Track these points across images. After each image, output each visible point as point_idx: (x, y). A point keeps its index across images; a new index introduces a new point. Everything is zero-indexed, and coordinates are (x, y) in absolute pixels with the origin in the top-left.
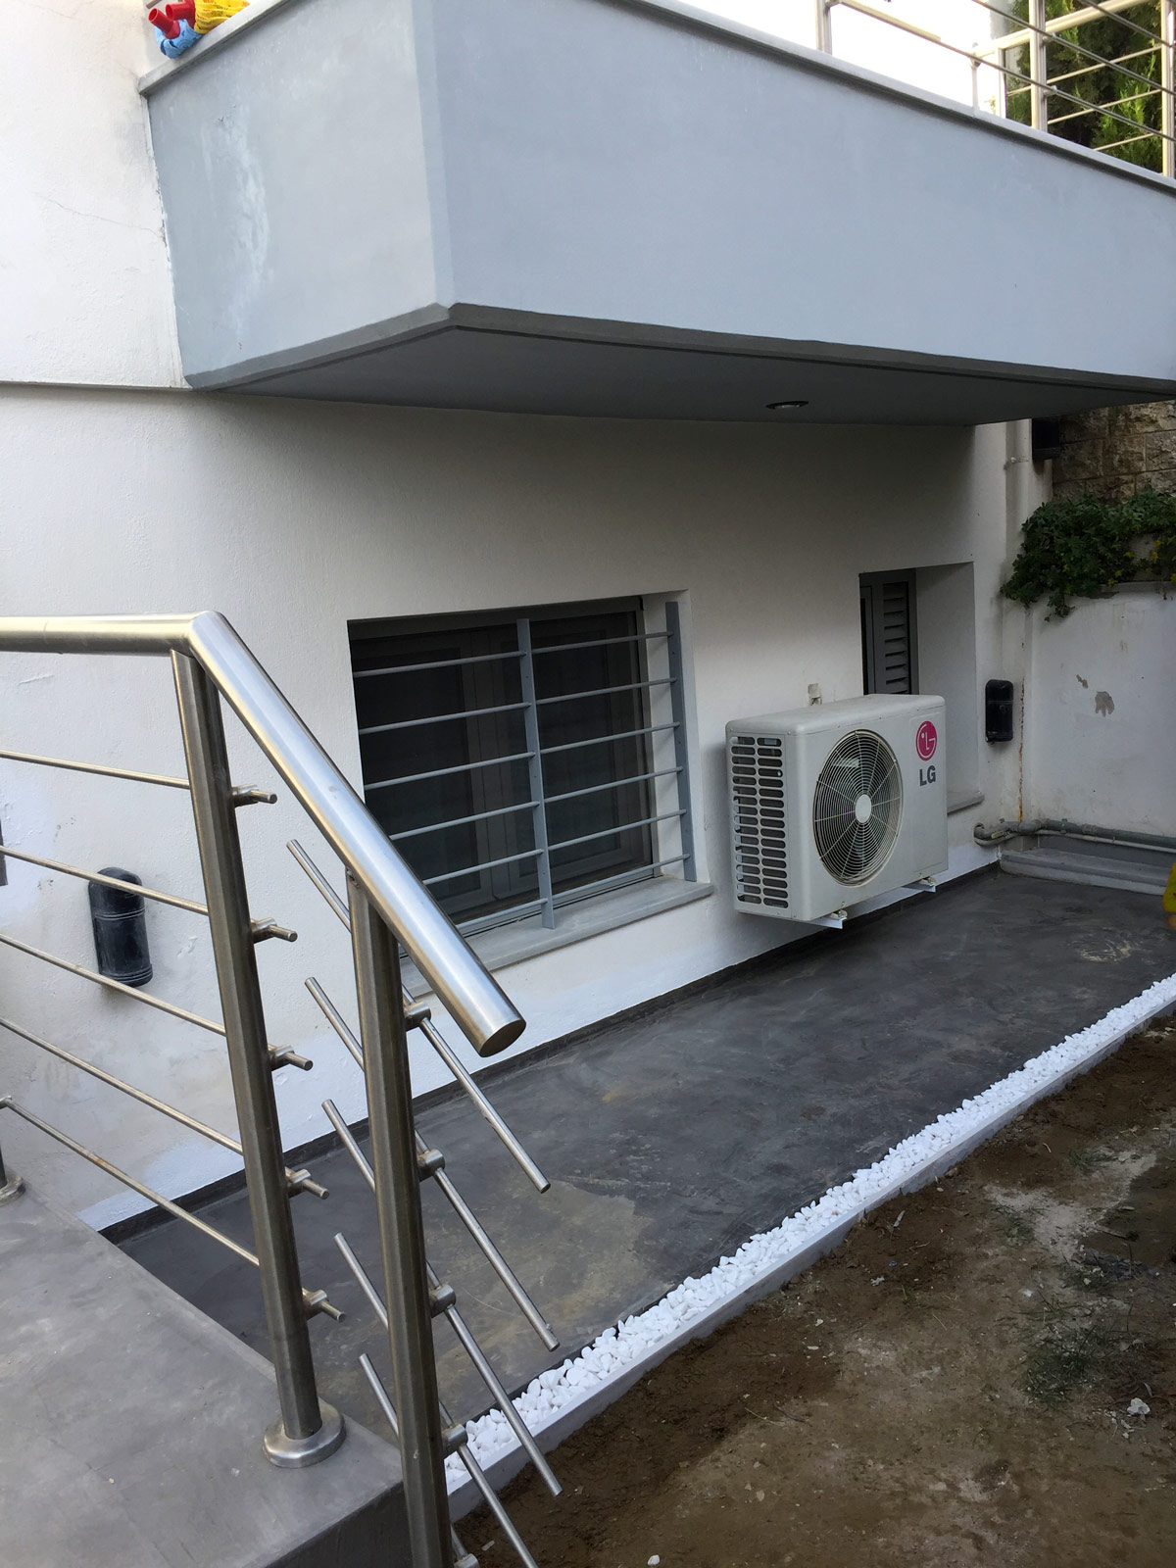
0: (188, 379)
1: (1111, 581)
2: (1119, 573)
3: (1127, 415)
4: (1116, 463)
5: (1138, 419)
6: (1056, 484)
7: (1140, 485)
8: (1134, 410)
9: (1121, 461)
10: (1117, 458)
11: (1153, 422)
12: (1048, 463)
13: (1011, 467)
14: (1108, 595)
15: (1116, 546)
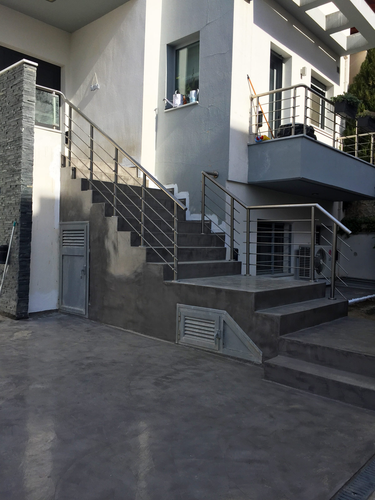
0: (248, 182)
1: (358, 231)
2: (359, 230)
3: (360, 203)
4: (358, 211)
5: (362, 204)
6: (346, 214)
7: (362, 215)
8: (362, 201)
9: (359, 211)
10: (358, 210)
11: (365, 204)
12: (345, 210)
13: (339, 210)
14: (357, 234)
15: (359, 225)
